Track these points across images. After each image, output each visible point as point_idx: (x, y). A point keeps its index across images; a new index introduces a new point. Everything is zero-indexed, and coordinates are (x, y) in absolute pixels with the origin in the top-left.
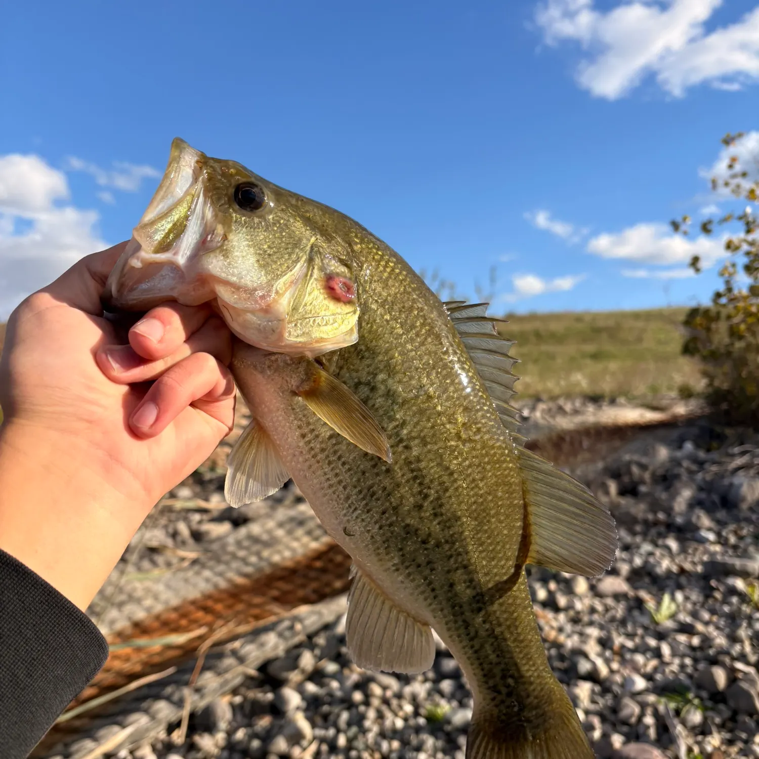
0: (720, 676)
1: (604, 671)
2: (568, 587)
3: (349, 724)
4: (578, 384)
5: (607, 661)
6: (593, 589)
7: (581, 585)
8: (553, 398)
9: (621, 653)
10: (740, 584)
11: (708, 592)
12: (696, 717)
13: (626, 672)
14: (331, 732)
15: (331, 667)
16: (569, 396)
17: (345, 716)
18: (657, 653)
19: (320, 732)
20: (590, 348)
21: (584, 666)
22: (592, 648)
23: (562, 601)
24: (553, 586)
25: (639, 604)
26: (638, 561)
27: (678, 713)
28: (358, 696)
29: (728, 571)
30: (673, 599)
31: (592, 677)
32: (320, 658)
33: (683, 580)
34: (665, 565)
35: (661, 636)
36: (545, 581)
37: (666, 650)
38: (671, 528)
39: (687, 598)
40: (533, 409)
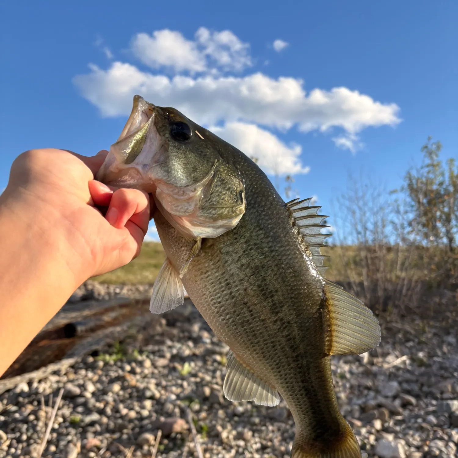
0: (207, 391)
1: (157, 395)
2: (141, 364)
3: (27, 430)
4: (147, 277)
5: (159, 392)
6: (154, 365)
7: (148, 363)
8: (133, 284)
9: (165, 388)
10: (218, 358)
11: (205, 362)
12: (196, 407)
13: (167, 394)
14: (18, 434)
15: (13, 408)
16: (141, 283)
17: (25, 426)
18: (181, 386)
19: (11, 436)
20: (153, 261)
21: (148, 394)
22: (152, 387)
23: (138, 370)
24: (134, 365)
25: (174, 369)
26: (175, 351)
27: (189, 407)
28: (32, 417)
29: (214, 352)
30: (190, 365)
31: (152, 398)
32: (7, 404)
33: (194, 358)
34: (187, 352)
35: (183, 378)
36: (129, 363)
37: (185, 384)
38: (190, 338)
39: (196, 365)
40: (122, 289)
